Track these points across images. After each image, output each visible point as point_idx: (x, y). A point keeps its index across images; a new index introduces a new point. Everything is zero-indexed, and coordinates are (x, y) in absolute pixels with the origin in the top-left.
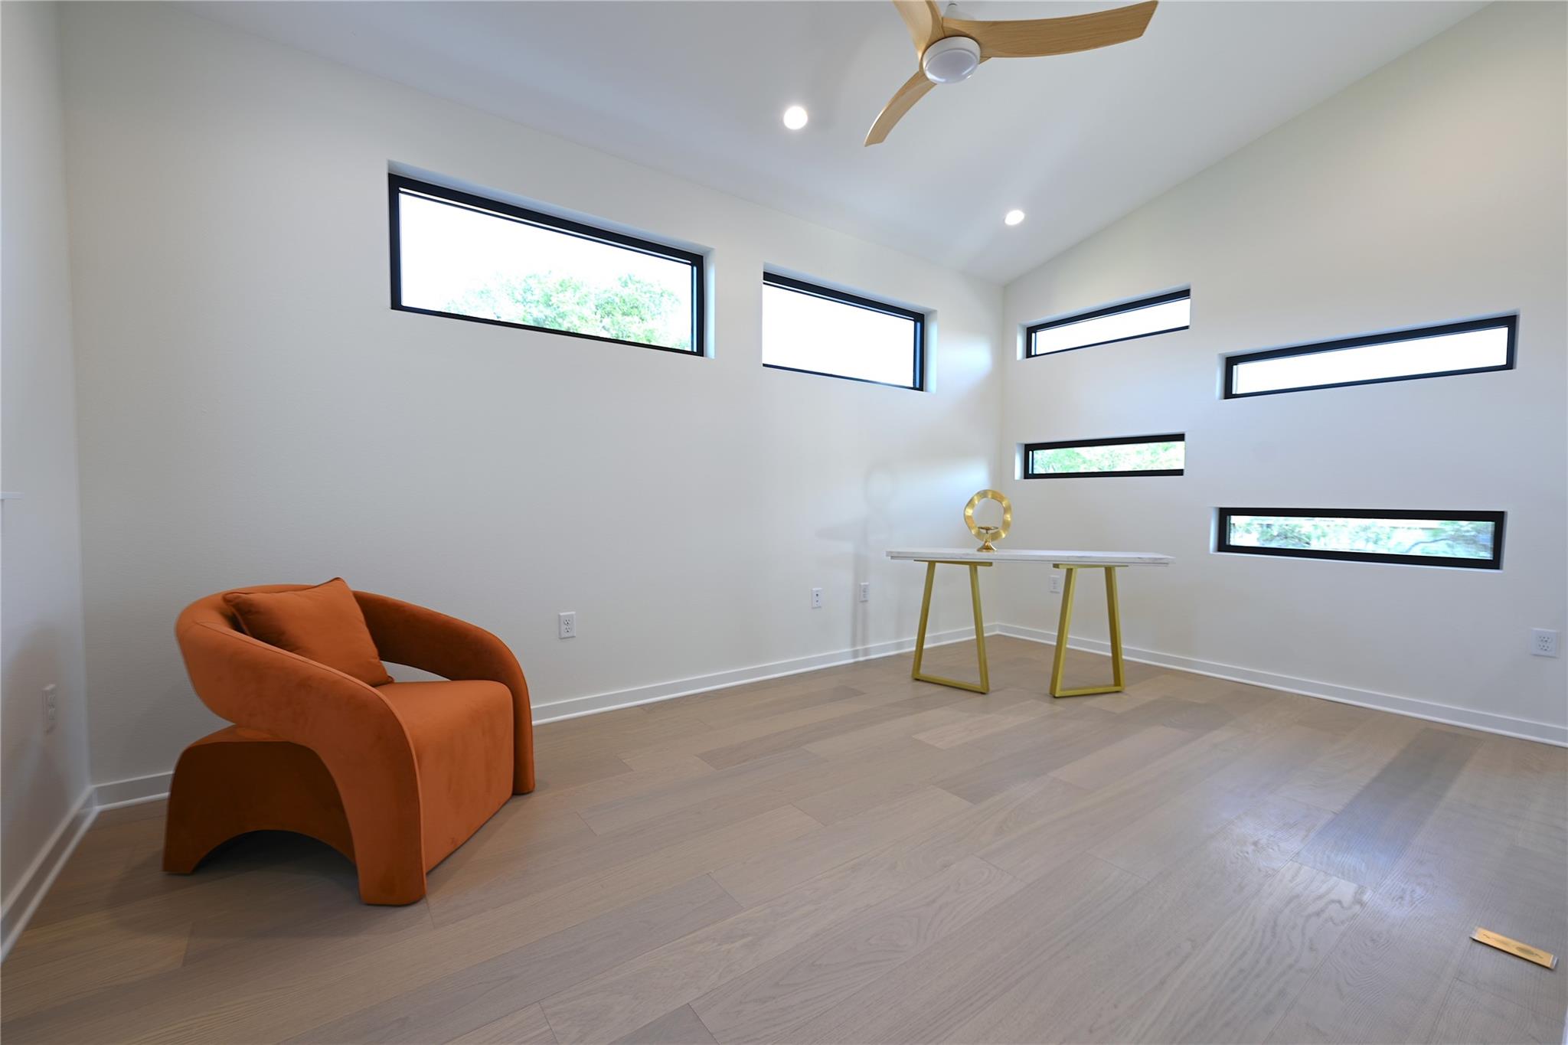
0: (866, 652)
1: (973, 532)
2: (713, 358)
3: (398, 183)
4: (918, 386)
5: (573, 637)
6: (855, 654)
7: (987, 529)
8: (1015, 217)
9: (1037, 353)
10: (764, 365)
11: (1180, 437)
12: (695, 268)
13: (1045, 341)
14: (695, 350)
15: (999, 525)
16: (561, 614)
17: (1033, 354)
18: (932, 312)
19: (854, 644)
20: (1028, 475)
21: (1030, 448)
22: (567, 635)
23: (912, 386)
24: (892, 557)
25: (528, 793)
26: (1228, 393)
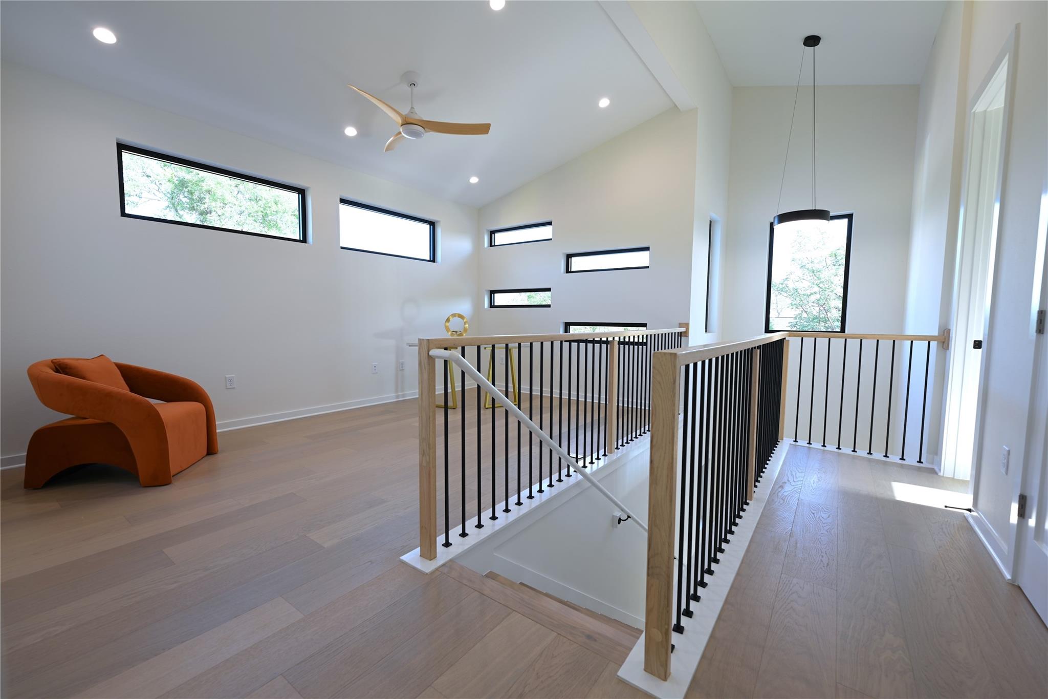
0: (404, 396)
1: (449, 333)
2: (311, 243)
3: (122, 147)
4: (432, 259)
5: (234, 388)
6: (398, 397)
7: (456, 332)
8: (474, 180)
9: (496, 244)
10: (342, 248)
11: (549, 290)
12: (300, 195)
13: (500, 238)
14: (301, 239)
15: (462, 330)
16: (227, 376)
17: (493, 244)
18: (438, 222)
19: (397, 391)
20: (492, 305)
21: (493, 292)
22: (231, 387)
23: (429, 259)
24: (410, 346)
25: (215, 454)
26: (568, 271)
